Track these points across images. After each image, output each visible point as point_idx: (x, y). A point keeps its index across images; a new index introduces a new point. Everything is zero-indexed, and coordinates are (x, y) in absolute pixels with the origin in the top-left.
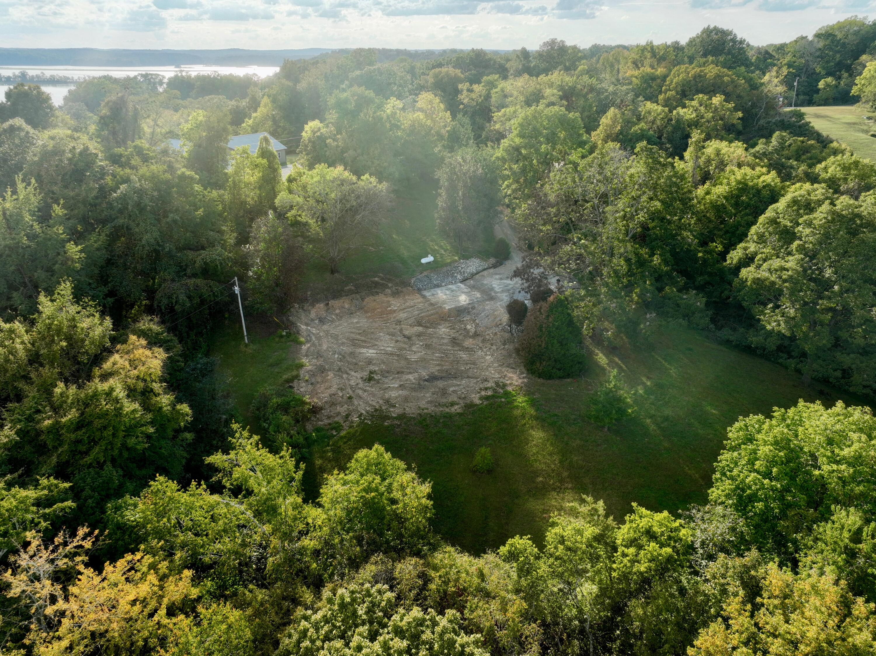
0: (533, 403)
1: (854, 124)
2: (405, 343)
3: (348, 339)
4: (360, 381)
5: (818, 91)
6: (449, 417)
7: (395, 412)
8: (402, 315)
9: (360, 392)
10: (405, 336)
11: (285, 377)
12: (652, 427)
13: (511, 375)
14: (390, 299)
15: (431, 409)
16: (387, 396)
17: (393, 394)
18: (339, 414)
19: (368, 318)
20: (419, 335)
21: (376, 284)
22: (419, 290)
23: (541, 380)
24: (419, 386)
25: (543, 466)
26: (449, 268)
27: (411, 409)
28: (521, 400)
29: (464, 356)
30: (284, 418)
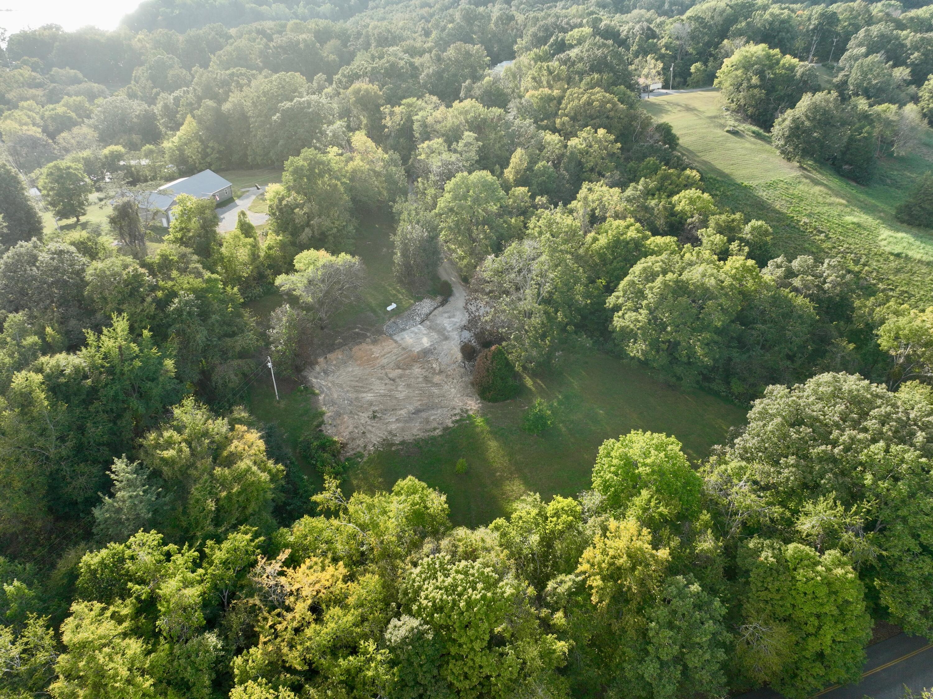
0: (487, 422)
1: (715, 117)
2: (392, 385)
3: (350, 387)
4: (367, 419)
5: (690, 74)
6: (433, 438)
7: (397, 440)
8: (384, 361)
9: (370, 428)
10: (390, 379)
11: (315, 423)
12: (564, 429)
13: (469, 402)
14: (371, 347)
15: (421, 435)
16: (389, 428)
17: (393, 427)
18: (359, 446)
19: (359, 365)
20: (400, 377)
21: (357, 334)
22: (391, 335)
23: (490, 404)
24: (409, 419)
25: (499, 465)
26: (409, 312)
27: (408, 437)
28: (479, 421)
29: (435, 391)
30: (325, 455)
